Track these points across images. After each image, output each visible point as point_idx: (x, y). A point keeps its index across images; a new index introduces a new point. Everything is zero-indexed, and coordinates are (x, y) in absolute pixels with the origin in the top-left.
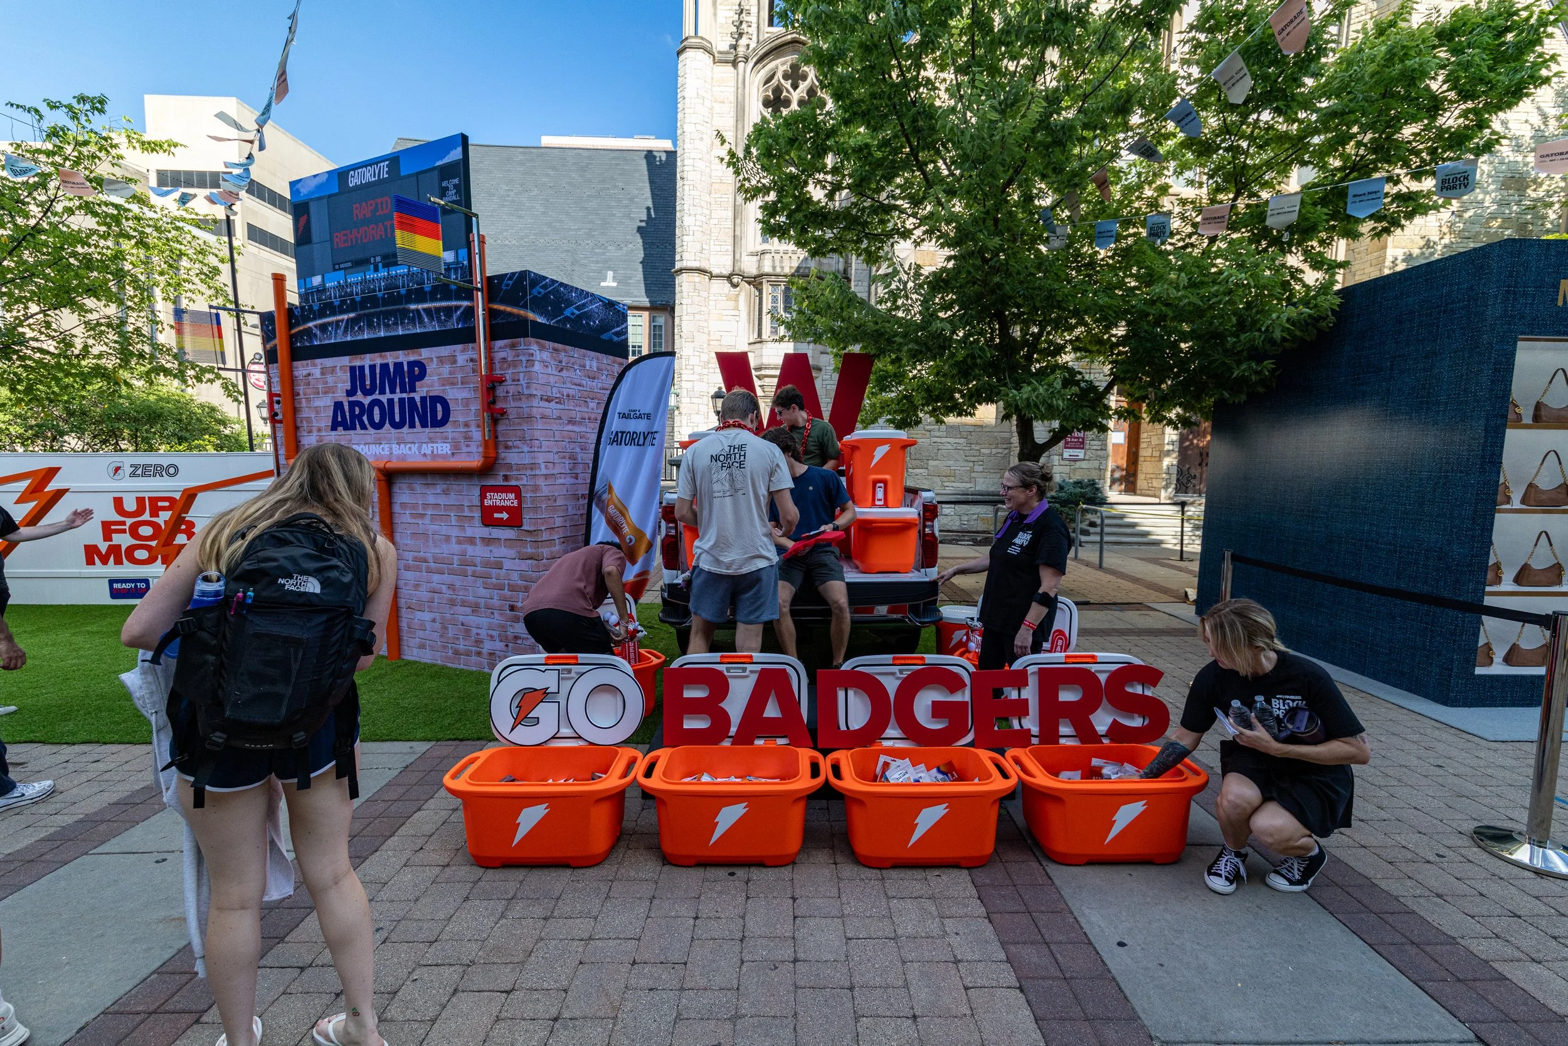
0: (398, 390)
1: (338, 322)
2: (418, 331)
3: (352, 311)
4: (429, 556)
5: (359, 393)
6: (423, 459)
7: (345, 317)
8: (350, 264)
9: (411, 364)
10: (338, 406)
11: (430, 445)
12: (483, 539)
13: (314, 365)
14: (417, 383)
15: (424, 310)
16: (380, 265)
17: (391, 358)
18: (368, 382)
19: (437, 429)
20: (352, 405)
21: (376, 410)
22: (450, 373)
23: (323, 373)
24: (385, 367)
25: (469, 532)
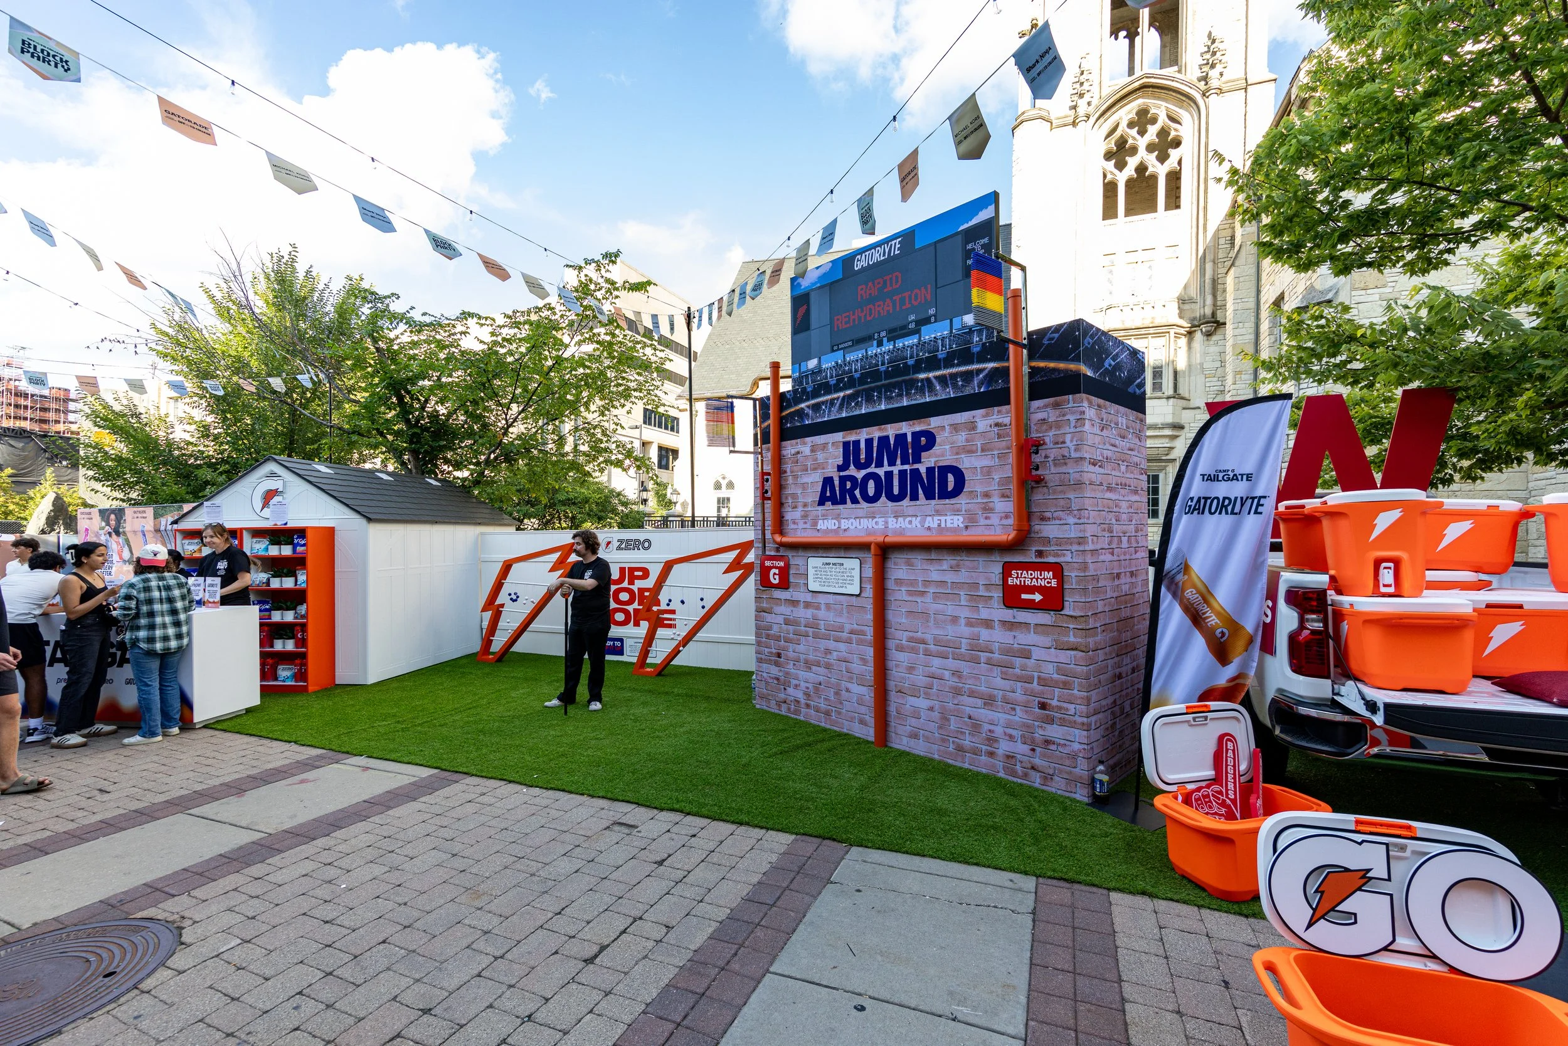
0: (898, 462)
1: (832, 400)
2: (928, 400)
3: (849, 388)
4: (929, 637)
5: (852, 467)
6: (928, 533)
7: (841, 394)
8: (850, 343)
9: (916, 435)
10: (828, 481)
11: (936, 518)
12: (1003, 623)
13: (805, 443)
14: (923, 454)
15: (936, 377)
16: (885, 340)
17: (891, 431)
18: (863, 456)
19: (947, 501)
20: (843, 480)
21: (871, 485)
22: (967, 440)
23: (812, 451)
24: (884, 440)
25: (984, 614)
